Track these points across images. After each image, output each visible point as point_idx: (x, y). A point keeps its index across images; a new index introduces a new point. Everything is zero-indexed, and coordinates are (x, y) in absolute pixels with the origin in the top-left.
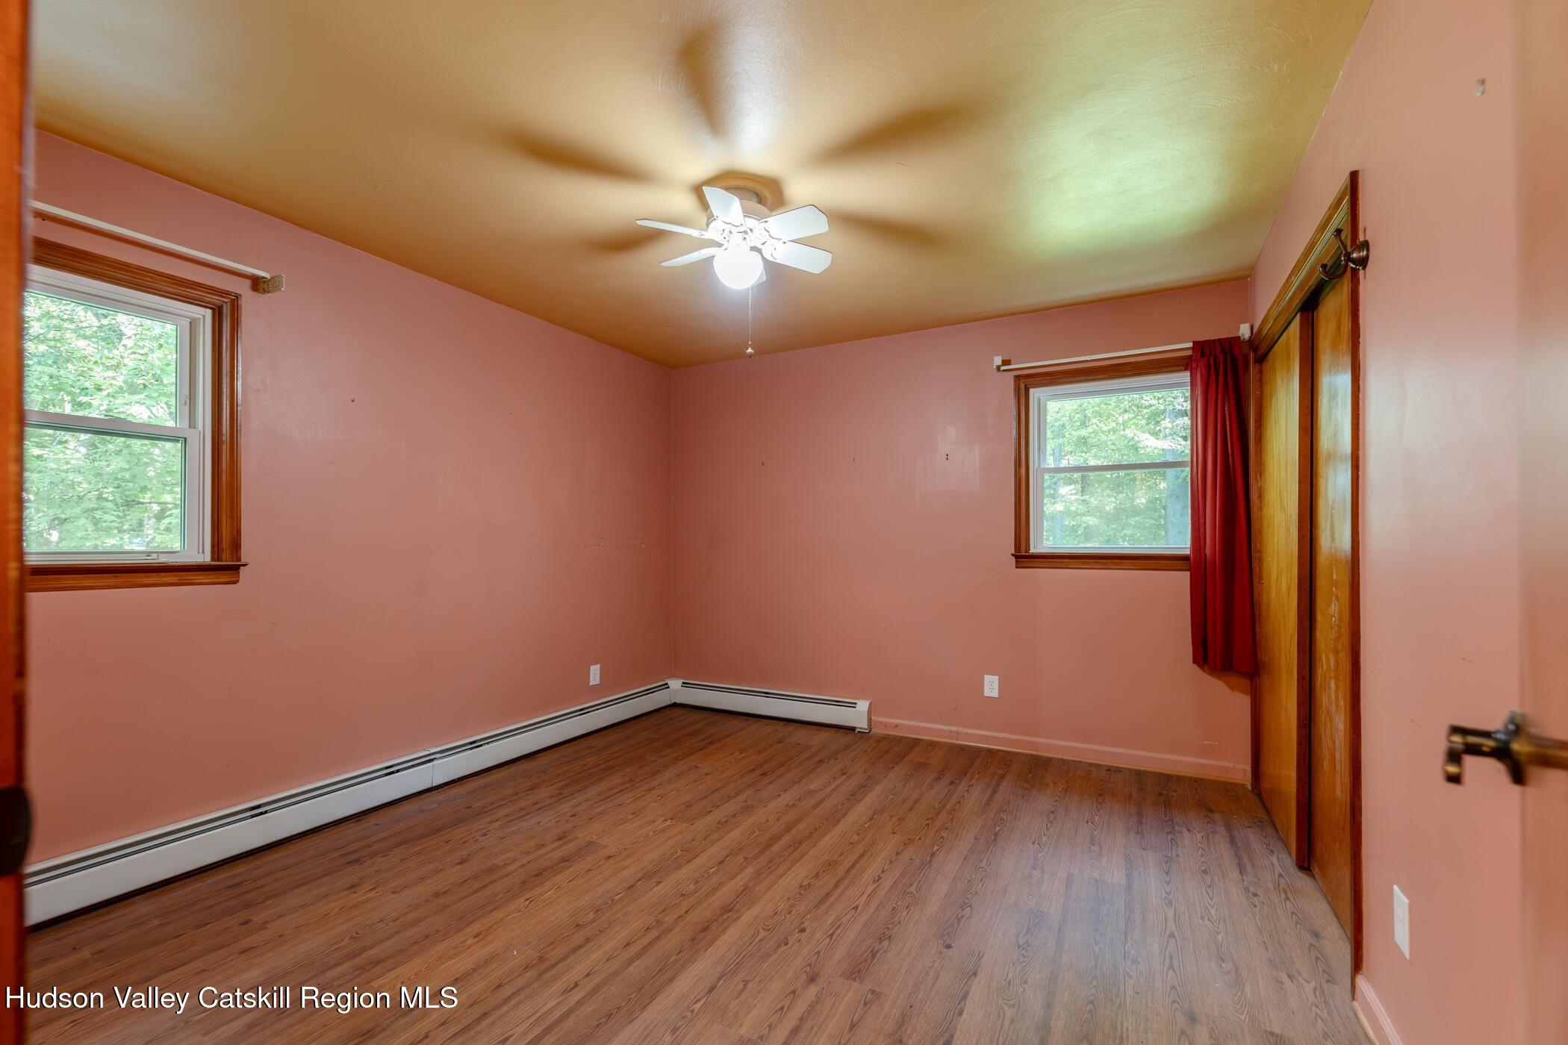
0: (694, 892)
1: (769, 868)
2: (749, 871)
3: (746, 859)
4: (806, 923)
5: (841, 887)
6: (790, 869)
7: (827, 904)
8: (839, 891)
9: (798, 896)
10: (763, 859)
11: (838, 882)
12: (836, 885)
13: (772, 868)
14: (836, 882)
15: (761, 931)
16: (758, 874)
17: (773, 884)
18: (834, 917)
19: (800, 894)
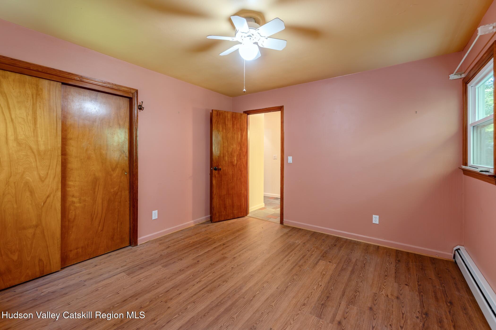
0: (263, 283)
1: (235, 291)
2: (244, 290)
3: (244, 298)
4: (230, 270)
5: (213, 280)
6: (228, 290)
7: (221, 275)
8: (215, 279)
9: (229, 278)
10: (237, 296)
11: (213, 283)
12: (215, 281)
13: (234, 291)
14: (214, 282)
15: (243, 269)
16: (241, 289)
17: (236, 284)
18: (222, 270)
19: (228, 279)
